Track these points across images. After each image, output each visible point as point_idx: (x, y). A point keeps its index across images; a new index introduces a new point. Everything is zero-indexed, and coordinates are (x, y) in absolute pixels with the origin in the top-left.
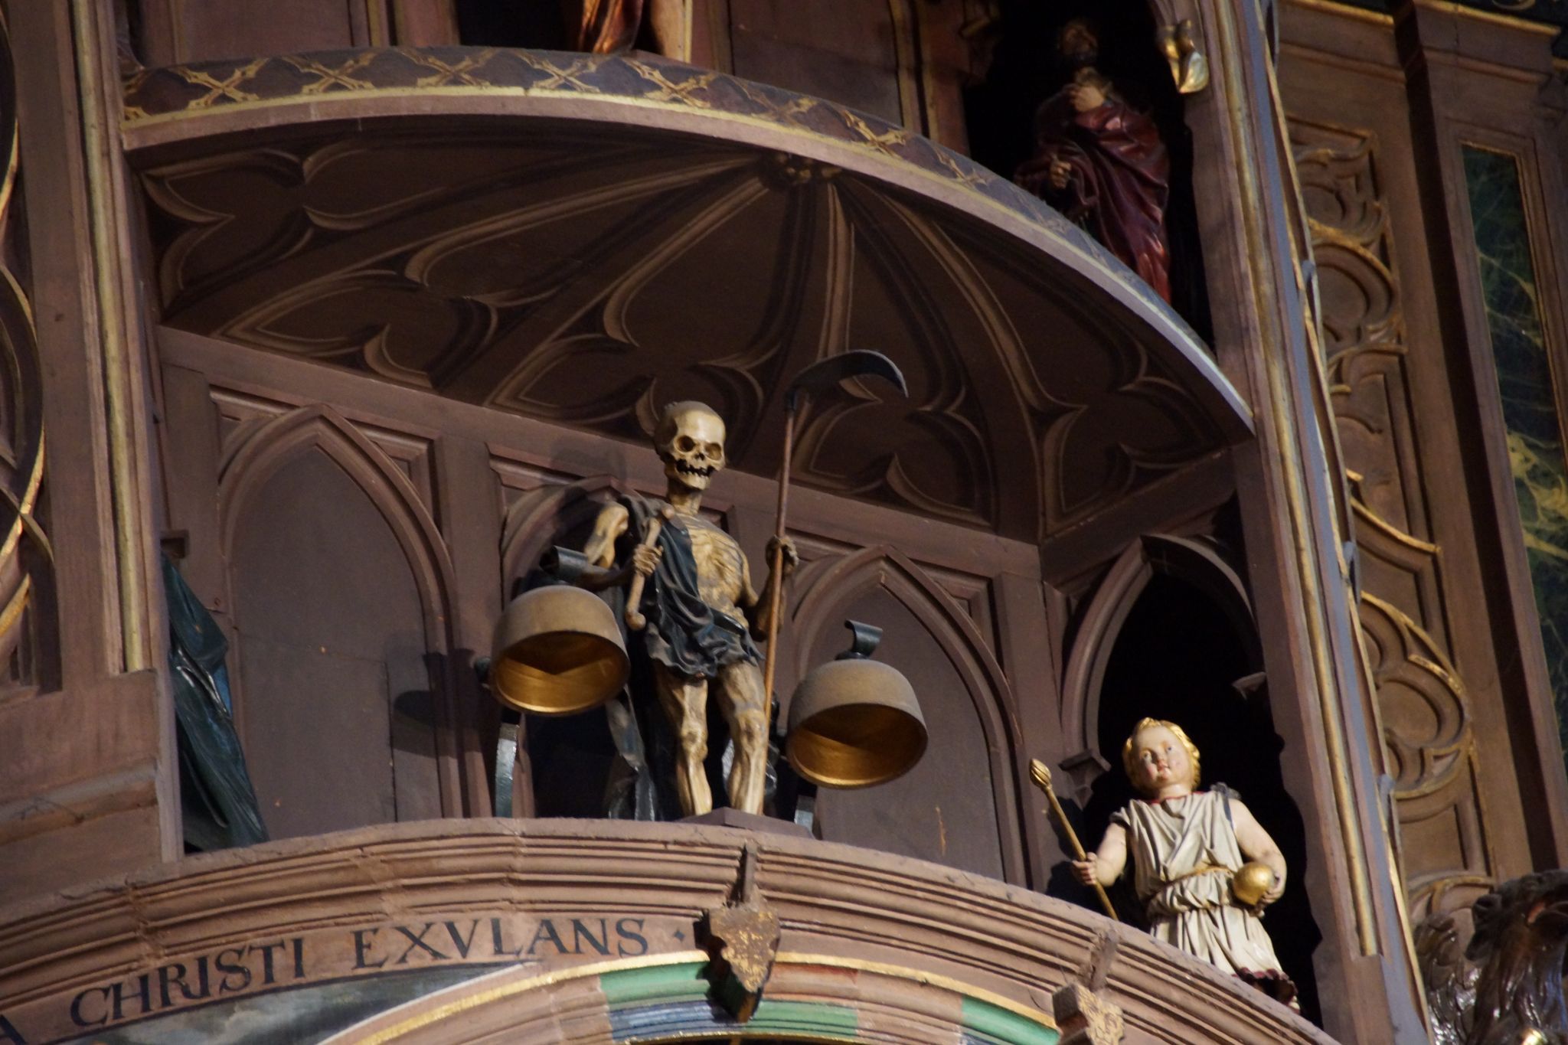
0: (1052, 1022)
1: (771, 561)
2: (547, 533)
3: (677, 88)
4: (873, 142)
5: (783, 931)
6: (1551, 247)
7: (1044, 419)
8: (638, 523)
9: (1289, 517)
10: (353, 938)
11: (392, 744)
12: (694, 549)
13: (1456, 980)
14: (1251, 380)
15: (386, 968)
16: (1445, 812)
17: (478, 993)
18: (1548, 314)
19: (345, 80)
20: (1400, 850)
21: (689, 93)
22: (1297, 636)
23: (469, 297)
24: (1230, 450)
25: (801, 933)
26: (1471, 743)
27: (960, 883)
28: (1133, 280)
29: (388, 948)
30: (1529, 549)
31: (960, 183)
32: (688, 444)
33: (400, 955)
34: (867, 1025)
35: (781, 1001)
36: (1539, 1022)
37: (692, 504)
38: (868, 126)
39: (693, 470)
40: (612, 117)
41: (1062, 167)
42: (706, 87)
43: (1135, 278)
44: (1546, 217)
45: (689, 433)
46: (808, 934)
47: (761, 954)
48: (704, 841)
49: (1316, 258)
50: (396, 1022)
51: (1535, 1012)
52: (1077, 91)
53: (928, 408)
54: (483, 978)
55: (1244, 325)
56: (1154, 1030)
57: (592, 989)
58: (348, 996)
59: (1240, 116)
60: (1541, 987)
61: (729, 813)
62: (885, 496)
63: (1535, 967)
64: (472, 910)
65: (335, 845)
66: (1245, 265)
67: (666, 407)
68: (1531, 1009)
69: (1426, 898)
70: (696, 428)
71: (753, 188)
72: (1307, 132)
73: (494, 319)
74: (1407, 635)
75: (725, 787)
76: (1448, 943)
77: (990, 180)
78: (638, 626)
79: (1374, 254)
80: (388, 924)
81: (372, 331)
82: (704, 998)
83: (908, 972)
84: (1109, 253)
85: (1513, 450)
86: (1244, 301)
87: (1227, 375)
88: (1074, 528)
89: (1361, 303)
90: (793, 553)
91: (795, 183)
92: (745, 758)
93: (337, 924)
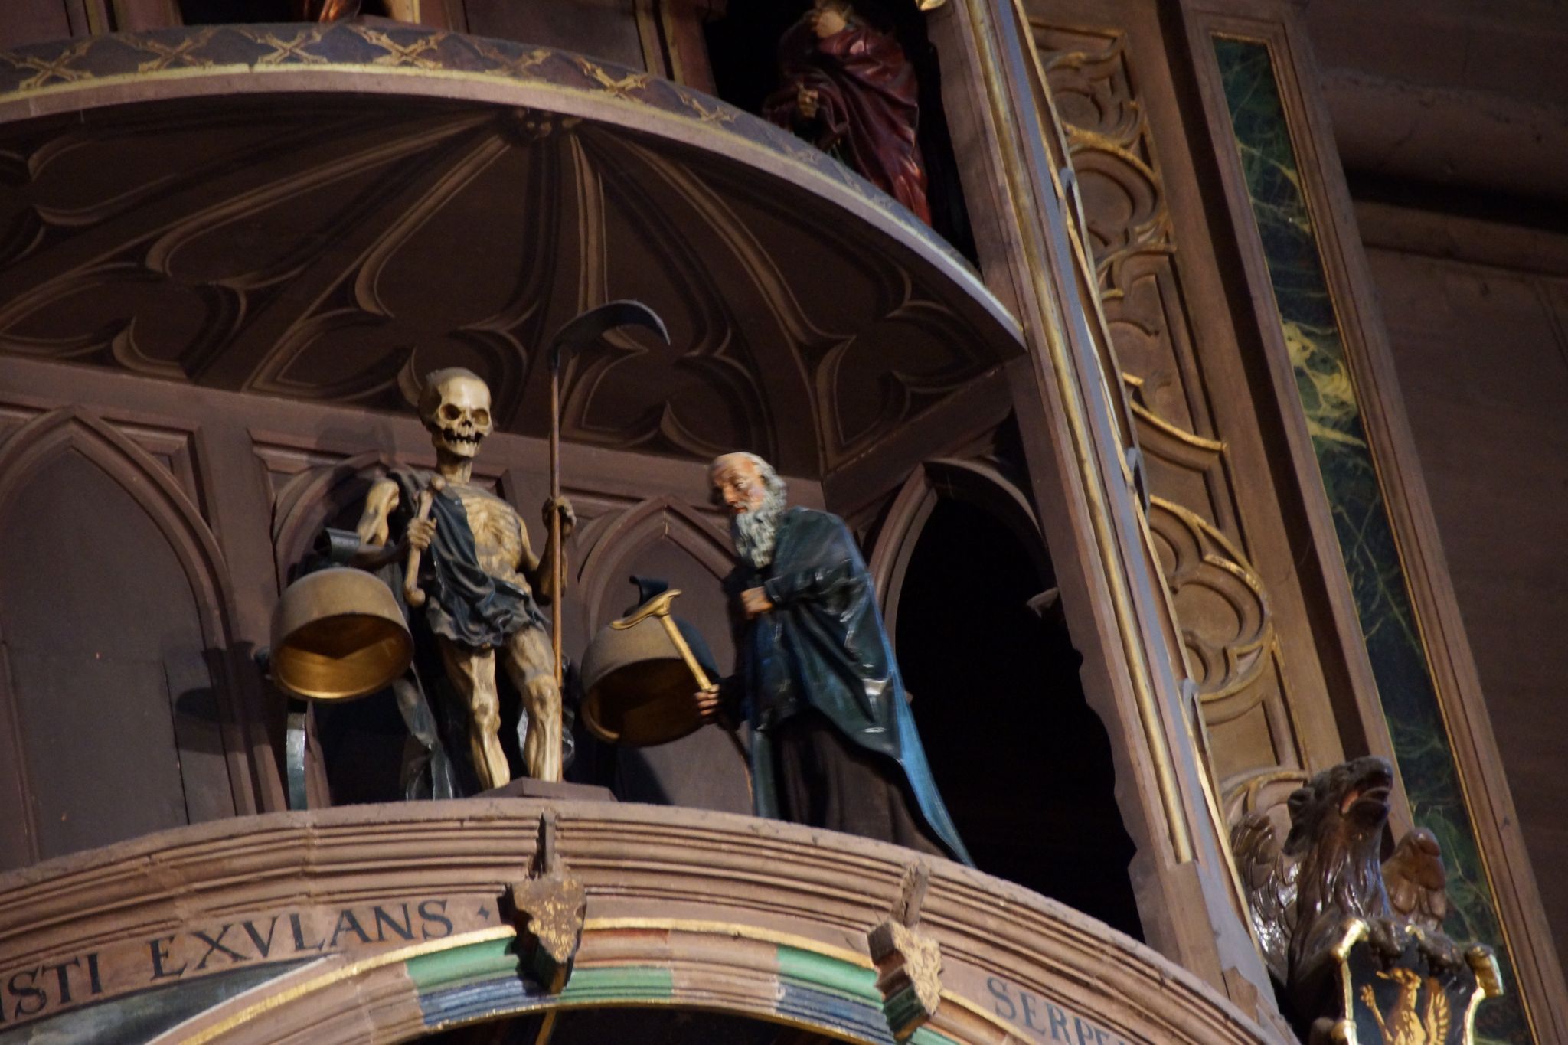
0: (868, 962)
1: (549, 523)
2: (320, 513)
3: (407, 51)
4: (612, 88)
5: (589, 898)
6: (1310, 131)
7: (813, 353)
8: (410, 497)
9: (1067, 429)
10: (149, 949)
11: (177, 745)
12: (469, 518)
13: (1276, 878)
14: (1018, 293)
15: (185, 975)
16: (1254, 709)
17: (283, 990)
18: (1314, 200)
19: (62, 71)
20: (1209, 752)
21: (420, 55)
22: (1086, 549)
23: (214, 283)
24: (1003, 368)
25: (607, 898)
26: (1274, 638)
27: (764, 832)
28: (890, 205)
29: (186, 955)
30: (1314, 438)
31: (706, 123)
32: (453, 412)
33: (198, 961)
34: (684, 984)
35: (594, 969)
36: (1362, 911)
37: (463, 474)
38: (606, 72)
39: (461, 438)
40: (342, 86)
41: (809, 96)
42: (436, 47)
43: (892, 202)
44: (1302, 102)
45: (453, 401)
46: (615, 898)
47: (569, 922)
48: (500, 815)
49: (1074, 164)
50: (201, 1029)
51: (1356, 901)
52: (818, 17)
53: (695, 353)
54: (286, 976)
55: (1006, 240)
56: (973, 960)
57: (398, 976)
58: (149, 1007)
59: (983, 28)
60: (1361, 876)
61: (527, 783)
62: (661, 446)
63: (1353, 858)
64: (269, 908)
65: (121, 856)
66: (1002, 178)
67: (427, 377)
68: (1353, 899)
69: (1241, 798)
70: (460, 395)
71: (494, 146)
72: (1056, 37)
73: (243, 302)
74: (1201, 536)
75: (523, 757)
76: (1265, 841)
77: (735, 117)
78: (417, 602)
79: (1134, 154)
80: (183, 931)
81: (118, 326)
82: (515, 973)
83: (719, 926)
84: (864, 182)
85: (1290, 339)
86: (1004, 216)
87: (993, 292)
88: (855, 460)
89: (1126, 205)
90: (570, 513)
91: (536, 137)
92: (540, 725)
93: (131, 936)
